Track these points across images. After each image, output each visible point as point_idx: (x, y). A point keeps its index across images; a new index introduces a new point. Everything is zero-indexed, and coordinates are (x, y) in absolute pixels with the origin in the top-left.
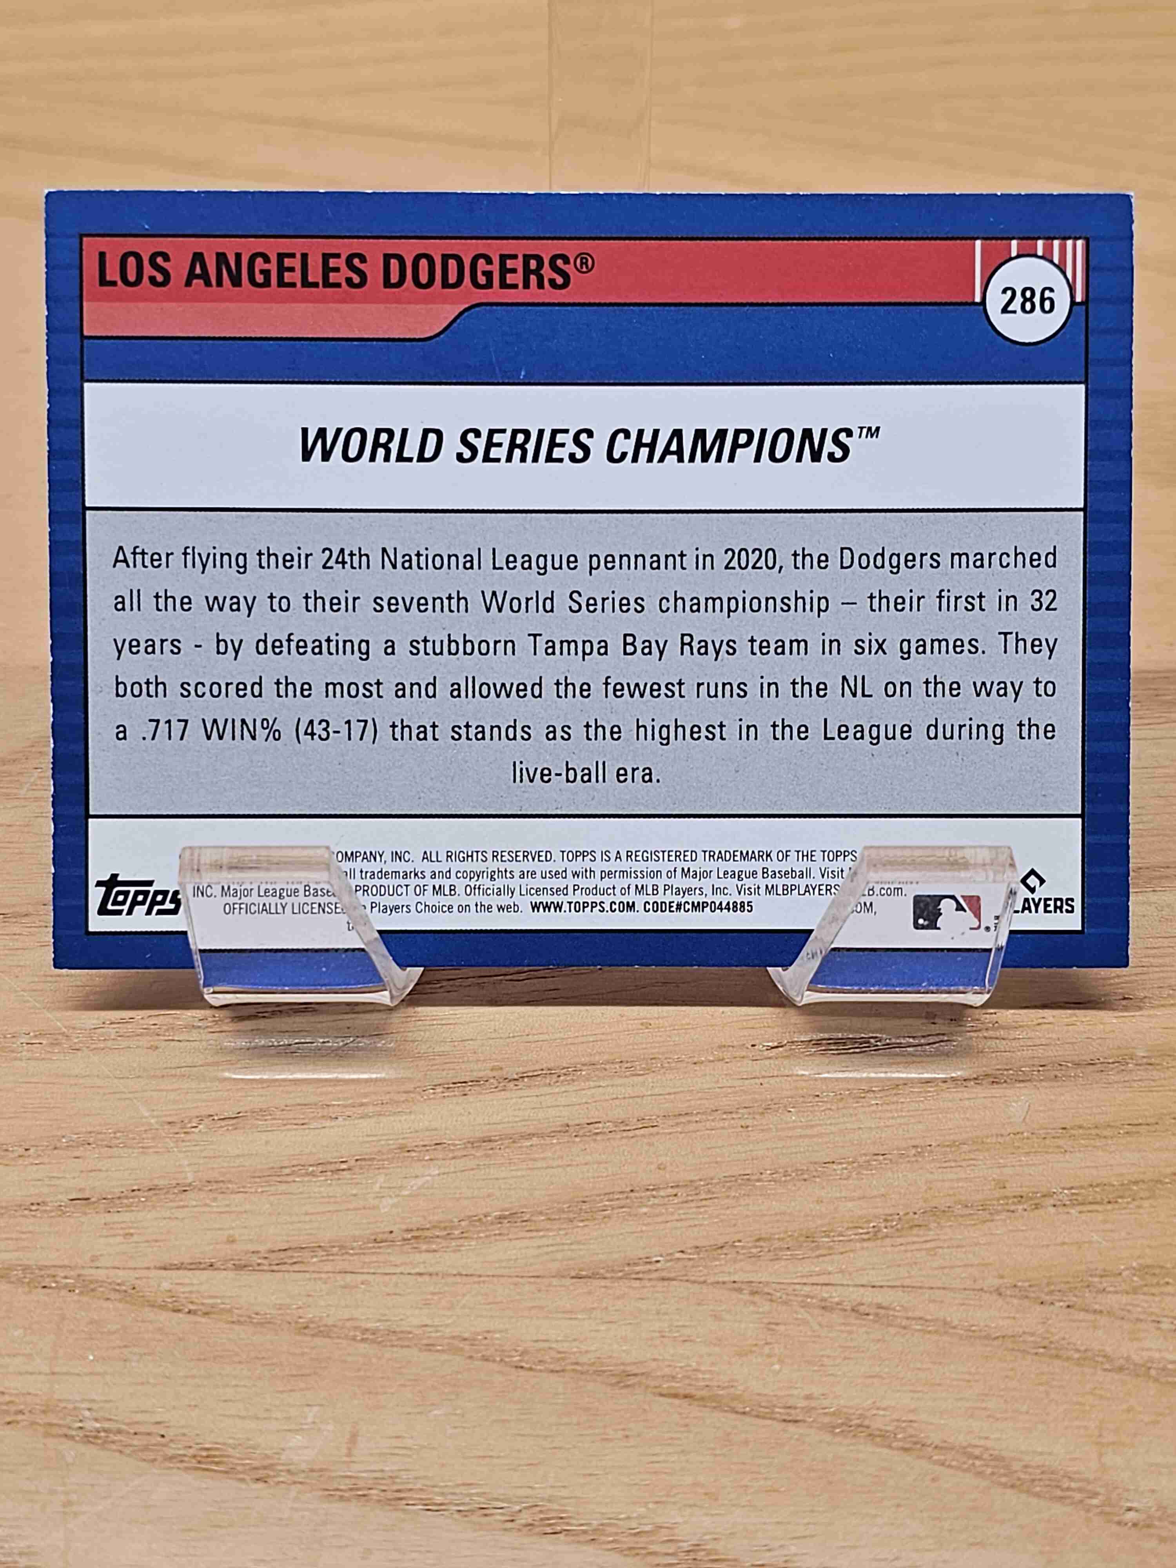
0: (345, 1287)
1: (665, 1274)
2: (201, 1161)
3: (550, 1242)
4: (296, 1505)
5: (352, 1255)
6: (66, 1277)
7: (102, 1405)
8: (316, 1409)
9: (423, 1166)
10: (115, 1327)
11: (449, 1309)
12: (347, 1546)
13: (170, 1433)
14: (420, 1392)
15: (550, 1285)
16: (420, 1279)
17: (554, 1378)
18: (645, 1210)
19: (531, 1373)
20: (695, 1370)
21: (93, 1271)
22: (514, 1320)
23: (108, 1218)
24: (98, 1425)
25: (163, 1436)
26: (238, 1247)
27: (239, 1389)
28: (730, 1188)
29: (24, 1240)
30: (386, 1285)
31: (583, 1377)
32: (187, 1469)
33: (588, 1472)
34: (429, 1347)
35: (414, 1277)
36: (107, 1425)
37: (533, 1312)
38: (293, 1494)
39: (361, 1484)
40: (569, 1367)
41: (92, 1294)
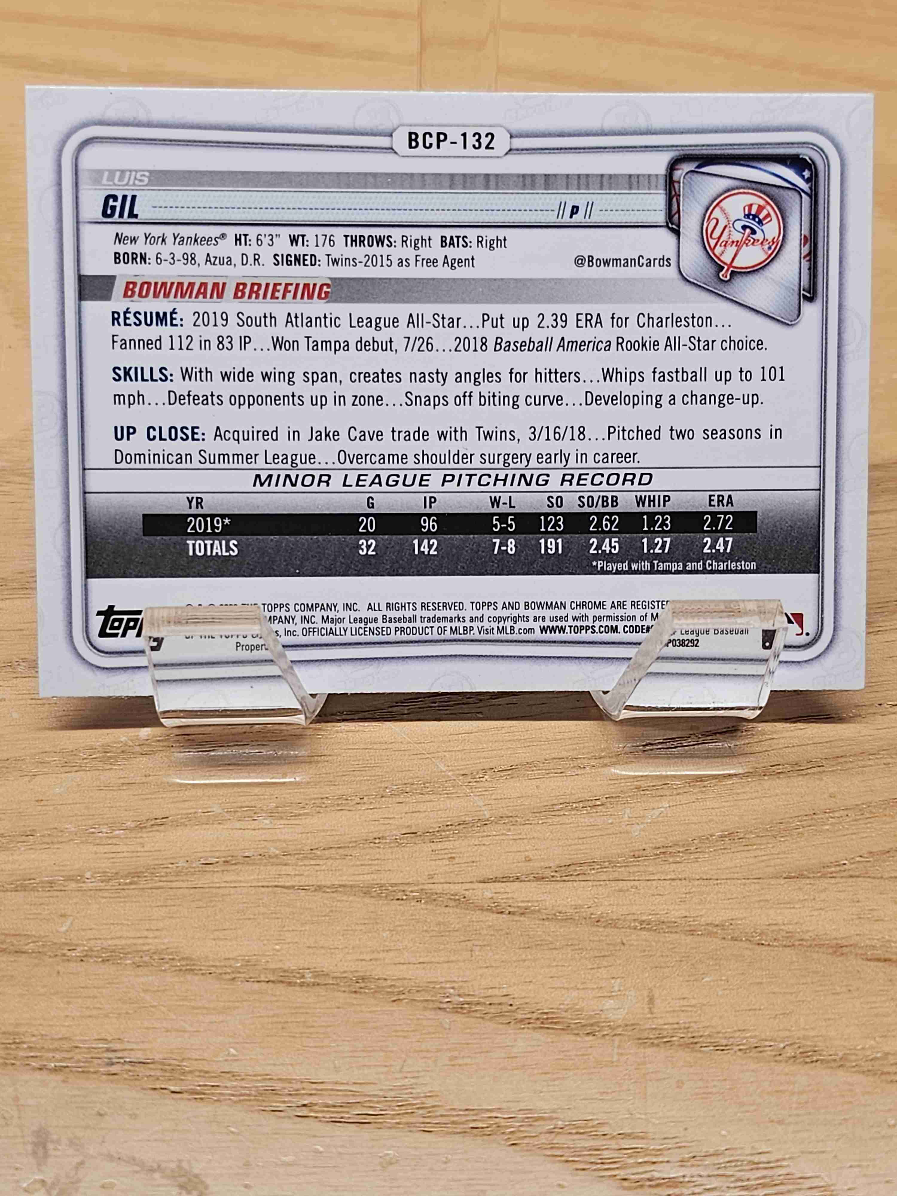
0: (620, 891)
1: (851, 873)
2: (493, 802)
3: (763, 853)
4: (620, 1051)
5: (620, 867)
6: (412, 892)
7: (461, 984)
8: (619, 980)
9: (657, 801)
10: (457, 926)
11: (699, 904)
12: (664, 1079)
13: (517, 1003)
14: (693, 965)
15: (769, 884)
16: (674, 883)
17: (787, 950)
18: (827, 827)
19: (770, 948)
20: (888, 941)
21: (432, 886)
22: (749, 911)
23: (434, 846)
24: (461, 999)
25: (511, 1005)
26: (537, 864)
27: (560, 968)
28: (885, 809)
29: (375, 865)
30: (650, 889)
31: (809, 949)
32: (535, 1028)
33: (826, 1017)
34: (692, 932)
35: (668, 882)
36: (468, 999)
37: (762, 904)
38: (616, 1043)
39: (665, 1033)
40: (797, 943)
41: (435, 903)
